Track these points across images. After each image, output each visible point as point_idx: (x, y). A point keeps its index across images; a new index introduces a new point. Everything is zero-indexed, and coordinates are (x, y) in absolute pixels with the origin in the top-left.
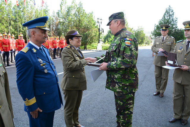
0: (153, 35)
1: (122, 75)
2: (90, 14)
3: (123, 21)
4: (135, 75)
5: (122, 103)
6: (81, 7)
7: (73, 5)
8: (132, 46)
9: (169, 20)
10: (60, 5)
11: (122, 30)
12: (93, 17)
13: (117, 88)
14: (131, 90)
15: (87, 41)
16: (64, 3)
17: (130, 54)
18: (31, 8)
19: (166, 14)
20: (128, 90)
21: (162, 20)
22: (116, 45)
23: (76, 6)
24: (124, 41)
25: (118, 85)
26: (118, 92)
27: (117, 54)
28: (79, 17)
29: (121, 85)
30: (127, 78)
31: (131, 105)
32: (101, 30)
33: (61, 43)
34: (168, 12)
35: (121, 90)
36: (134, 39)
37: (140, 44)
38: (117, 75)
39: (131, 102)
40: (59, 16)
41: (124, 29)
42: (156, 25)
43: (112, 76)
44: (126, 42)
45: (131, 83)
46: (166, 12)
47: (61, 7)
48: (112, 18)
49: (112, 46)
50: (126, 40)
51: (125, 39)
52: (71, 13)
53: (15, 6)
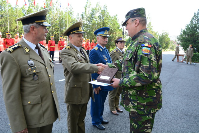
0: (179, 40)
1: (137, 91)
2: (114, 17)
3: (143, 20)
4: (156, 92)
5: (137, 126)
6: (106, 10)
7: (98, 7)
8: (152, 54)
9: (198, 25)
10: (85, 7)
11: (141, 32)
12: (117, 20)
13: (131, 107)
14: (148, 111)
15: (111, 44)
16: (89, 5)
17: (148, 66)
18: (56, 10)
19: (194, 18)
20: (145, 111)
21: (190, 25)
22: (131, 53)
23: (101, 8)
24: (141, 48)
25: (132, 104)
26: (132, 113)
27: (132, 64)
28: (103, 20)
29: (136, 104)
30: (145, 96)
31: (149, 129)
32: (124, 33)
33: (87, 45)
34: (196, 16)
35: (136, 110)
36: (155, 45)
37: (164, 49)
38: (131, 91)
39: (149, 125)
40: (83, 18)
41: (143, 31)
42: (182, 30)
43: (126, 91)
44: (144, 48)
45: (149, 102)
46: (194, 17)
47: (85, 9)
48: (129, 16)
49: (127, 53)
50: (144, 47)
51: (142, 46)
52: (95, 15)
53: (42, 8)
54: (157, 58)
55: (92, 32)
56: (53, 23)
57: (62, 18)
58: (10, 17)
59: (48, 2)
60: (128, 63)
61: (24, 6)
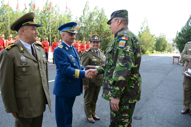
0: (175, 42)
5: (115, 115)
6: (103, 13)
7: (96, 11)
8: (128, 46)
10: (83, 11)
14: (126, 101)
16: (87, 9)
18: (56, 14)
19: (190, 21)
21: (185, 27)
22: (112, 46)
23: (98, 12)
25: (111, 92)
28: (100, 23)
31: (126, 119)
37: (161, 51)
40: (81, 21)
41: (124, 29)
42: (178, 33)
43: (106, 82)
46: (190, 19)
47: (84, 12)
48: (113, 16)
50: (121, 40)
52: (93, 19)
53: (42, 11)
54: (135, 51)
55: (89, 35)
56: (52, 26)
57: (61, 21)
58: (11, 20)
59: (48, 6)
60: (109, 55)
61: (24, 10)
